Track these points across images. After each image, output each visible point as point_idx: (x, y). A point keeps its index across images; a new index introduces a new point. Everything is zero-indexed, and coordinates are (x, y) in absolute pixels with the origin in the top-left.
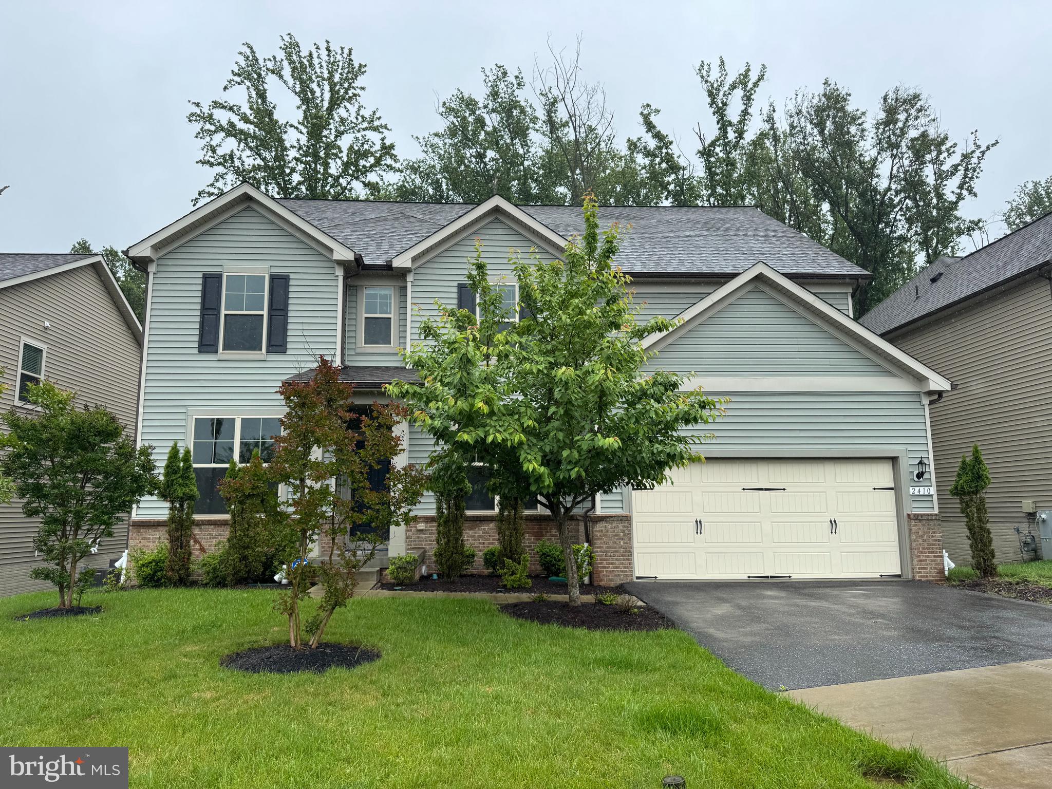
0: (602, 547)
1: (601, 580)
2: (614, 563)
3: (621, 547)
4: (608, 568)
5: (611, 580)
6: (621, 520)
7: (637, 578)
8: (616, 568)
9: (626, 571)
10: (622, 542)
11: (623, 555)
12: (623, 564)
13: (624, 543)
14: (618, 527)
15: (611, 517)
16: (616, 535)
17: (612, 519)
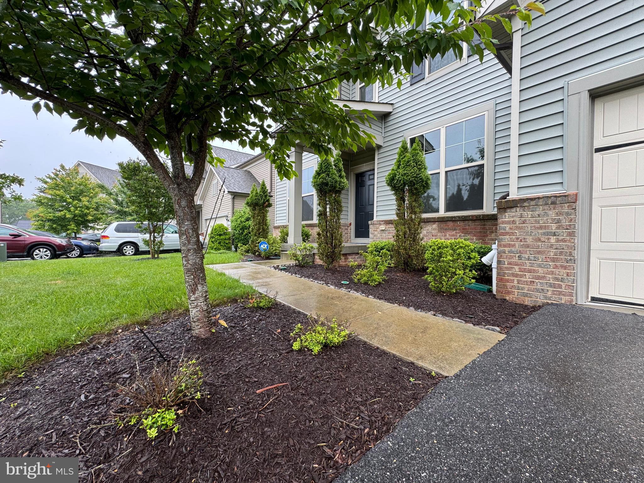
0: (514, 246)
1: (509, 293)
2: (534, 271)
3: (551, 246)
4: (521, 276)
5: (526, 295)
6: (553, 203)
7: (594, 299)
8: (539, 278)
9: (560, 287)
10: (553, 240)
11: (553, 260)
12: (552, 273)
13: (558, 241)
14: (546, 214)
15: (532, 199)
16: (541, 228)
17: (533, 203)
